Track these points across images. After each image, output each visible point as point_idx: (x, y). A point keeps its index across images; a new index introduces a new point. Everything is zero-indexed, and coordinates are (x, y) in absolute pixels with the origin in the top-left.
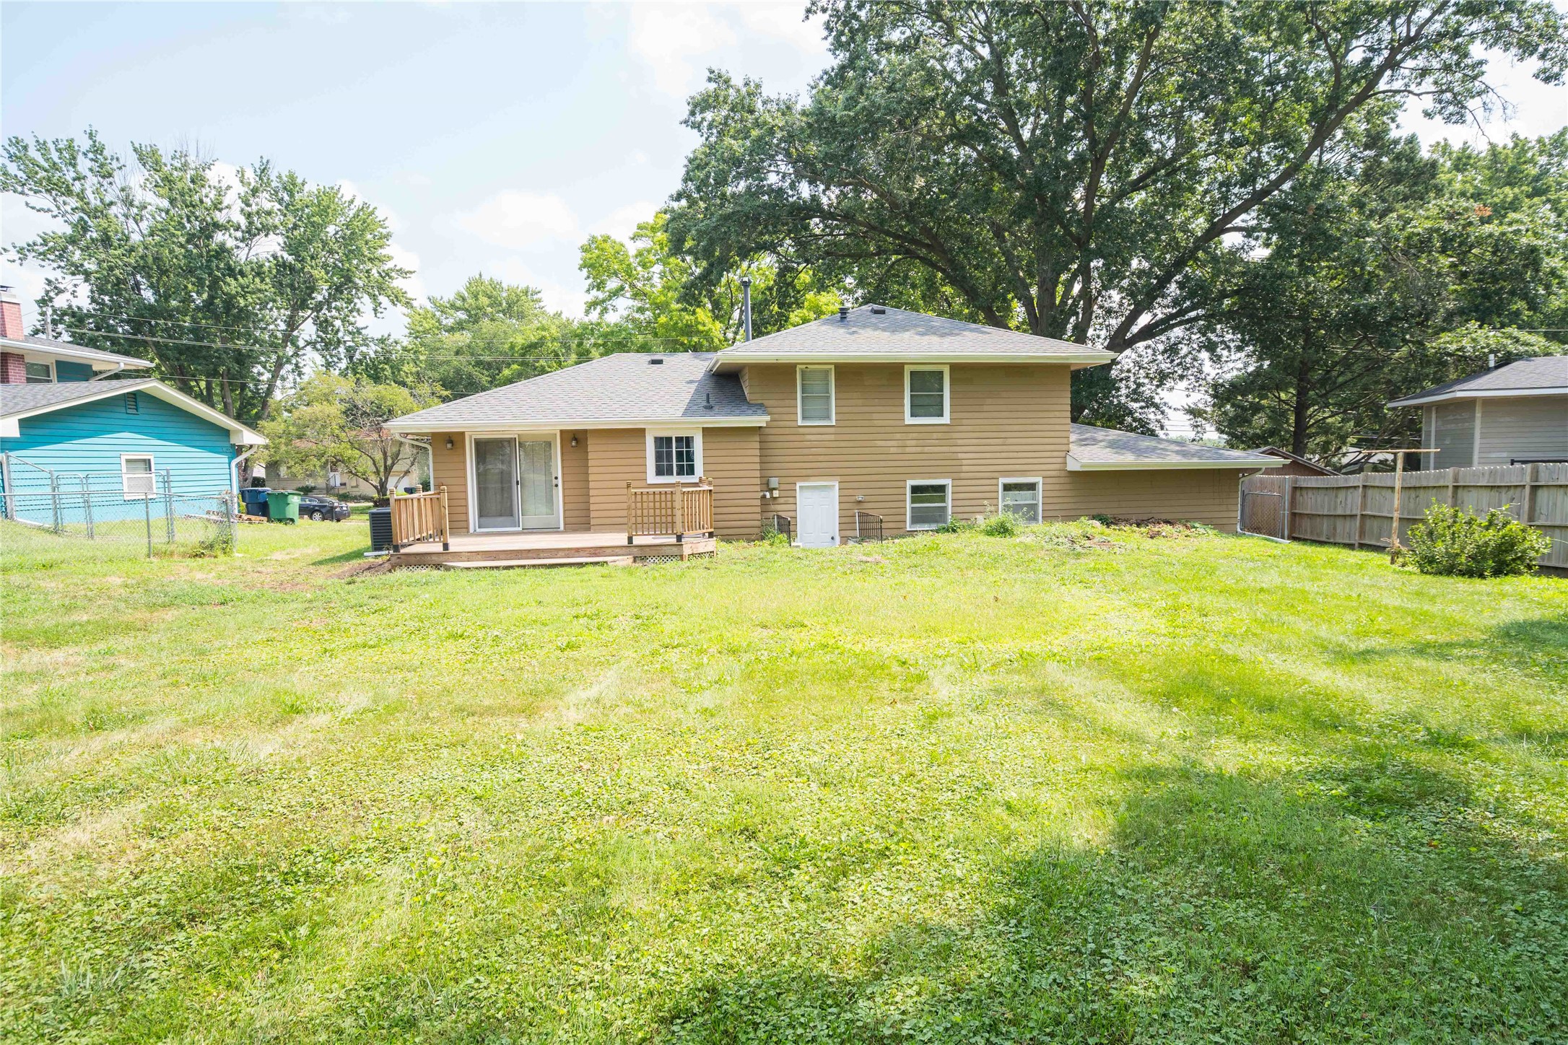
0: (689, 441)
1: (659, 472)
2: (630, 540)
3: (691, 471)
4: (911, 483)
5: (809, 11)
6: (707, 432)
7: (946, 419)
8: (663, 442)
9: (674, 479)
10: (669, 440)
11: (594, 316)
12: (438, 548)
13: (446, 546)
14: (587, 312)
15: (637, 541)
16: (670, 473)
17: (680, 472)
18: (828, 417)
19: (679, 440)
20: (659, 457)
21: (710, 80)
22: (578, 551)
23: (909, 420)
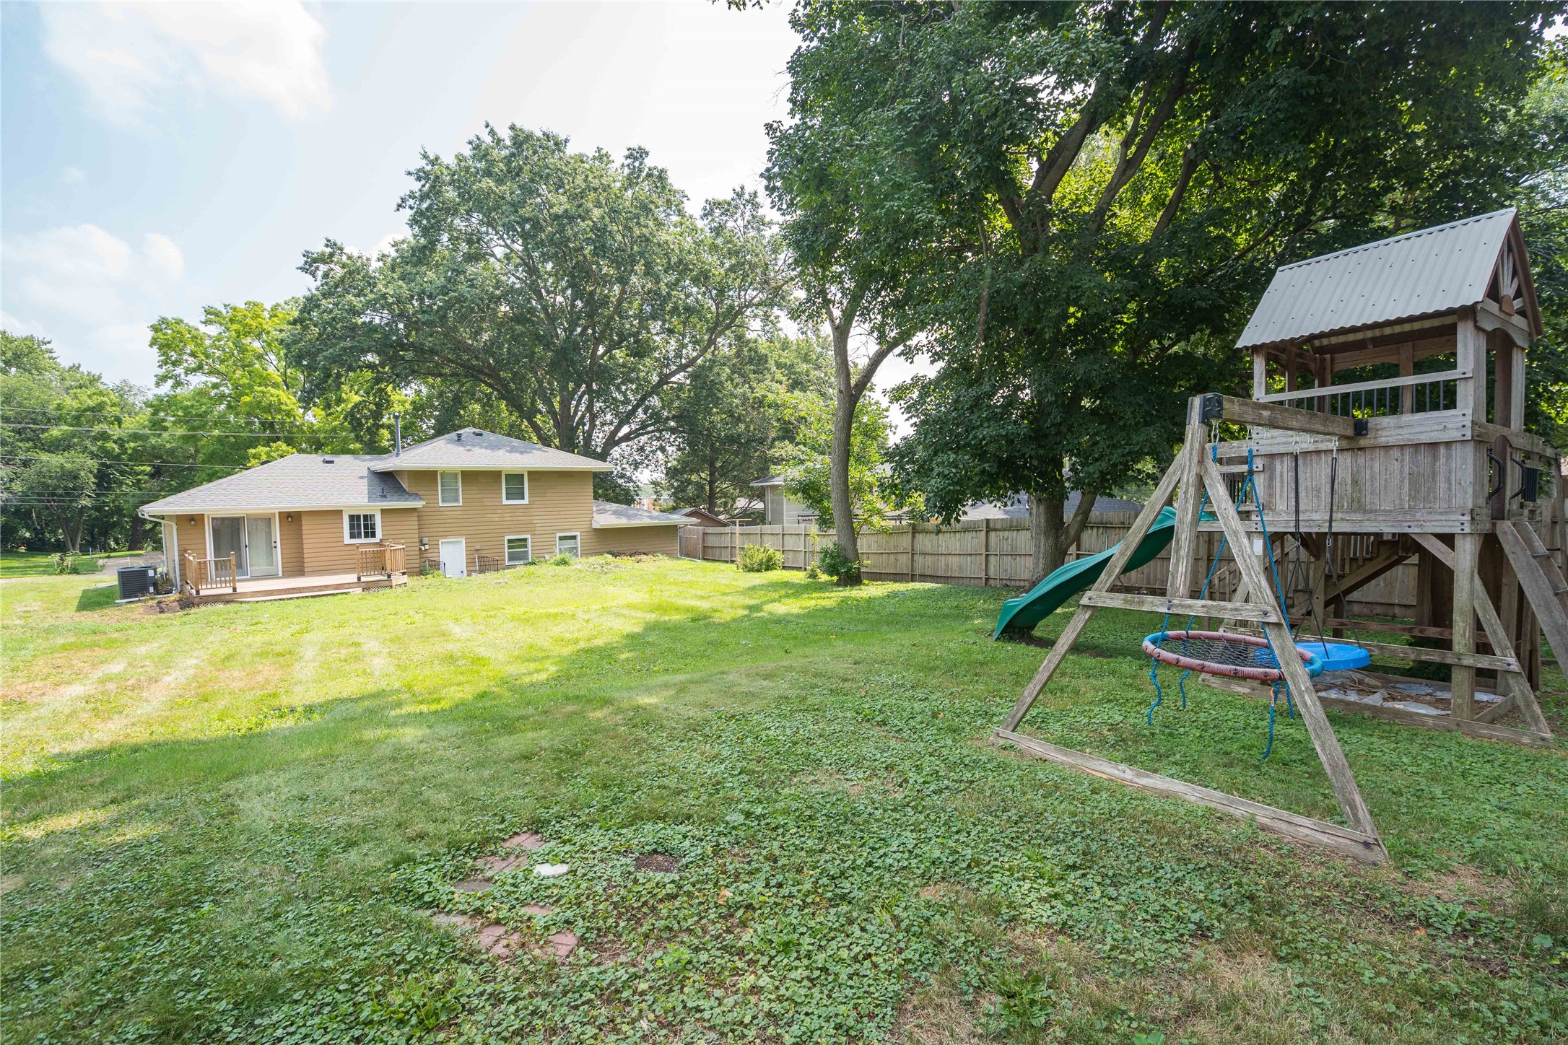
0: (372, 516)
1: (352, 536)
2: (359, 579)
3: (373, 535)
4: (507, 538)
5: (400, 206)
6: (383, 511)
7: (526, 501)
8: (353, 518)
9: (363, 540)
10: (358, 517)
11: (166, 388)
12: (230, 591)
13: (235, 589)
14: (158, 385)
15: (363, 579)
16: (359, 536)
17: (366, 536)
18: (457, 500)
19: (366, 517)
20: (352, 527)
21: (327, 246)
22: (326, 587)
23: (505, 502)
